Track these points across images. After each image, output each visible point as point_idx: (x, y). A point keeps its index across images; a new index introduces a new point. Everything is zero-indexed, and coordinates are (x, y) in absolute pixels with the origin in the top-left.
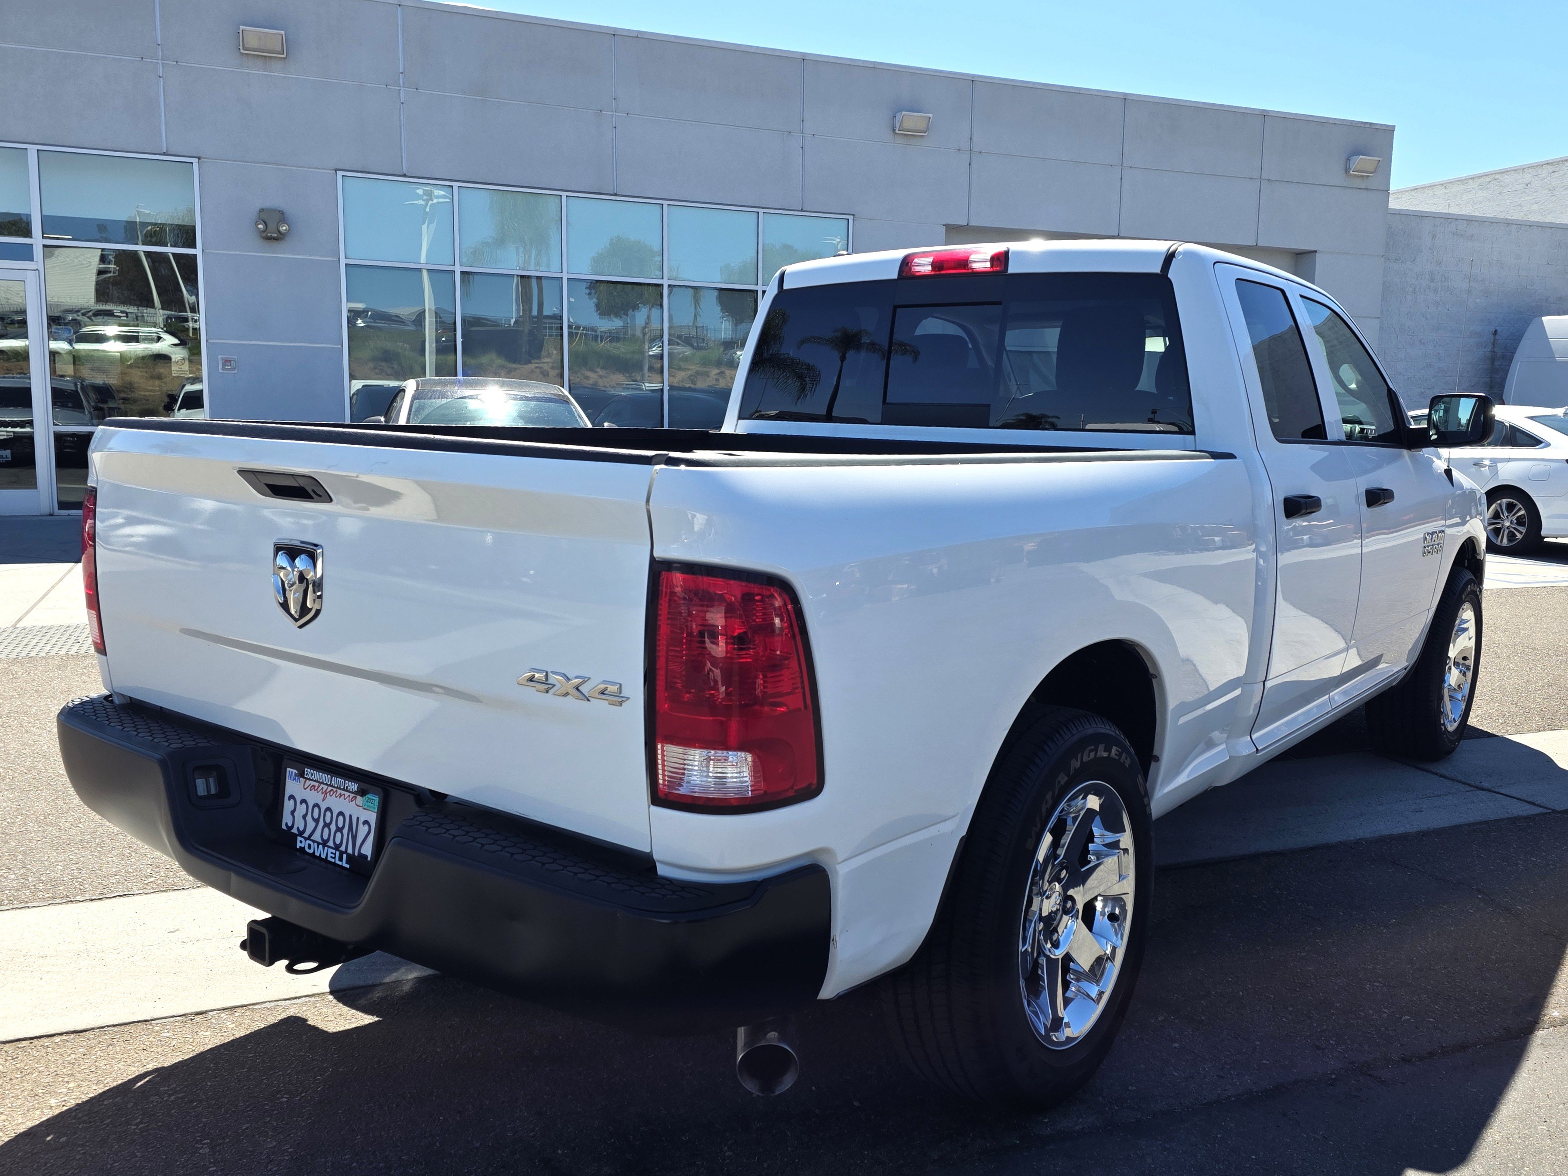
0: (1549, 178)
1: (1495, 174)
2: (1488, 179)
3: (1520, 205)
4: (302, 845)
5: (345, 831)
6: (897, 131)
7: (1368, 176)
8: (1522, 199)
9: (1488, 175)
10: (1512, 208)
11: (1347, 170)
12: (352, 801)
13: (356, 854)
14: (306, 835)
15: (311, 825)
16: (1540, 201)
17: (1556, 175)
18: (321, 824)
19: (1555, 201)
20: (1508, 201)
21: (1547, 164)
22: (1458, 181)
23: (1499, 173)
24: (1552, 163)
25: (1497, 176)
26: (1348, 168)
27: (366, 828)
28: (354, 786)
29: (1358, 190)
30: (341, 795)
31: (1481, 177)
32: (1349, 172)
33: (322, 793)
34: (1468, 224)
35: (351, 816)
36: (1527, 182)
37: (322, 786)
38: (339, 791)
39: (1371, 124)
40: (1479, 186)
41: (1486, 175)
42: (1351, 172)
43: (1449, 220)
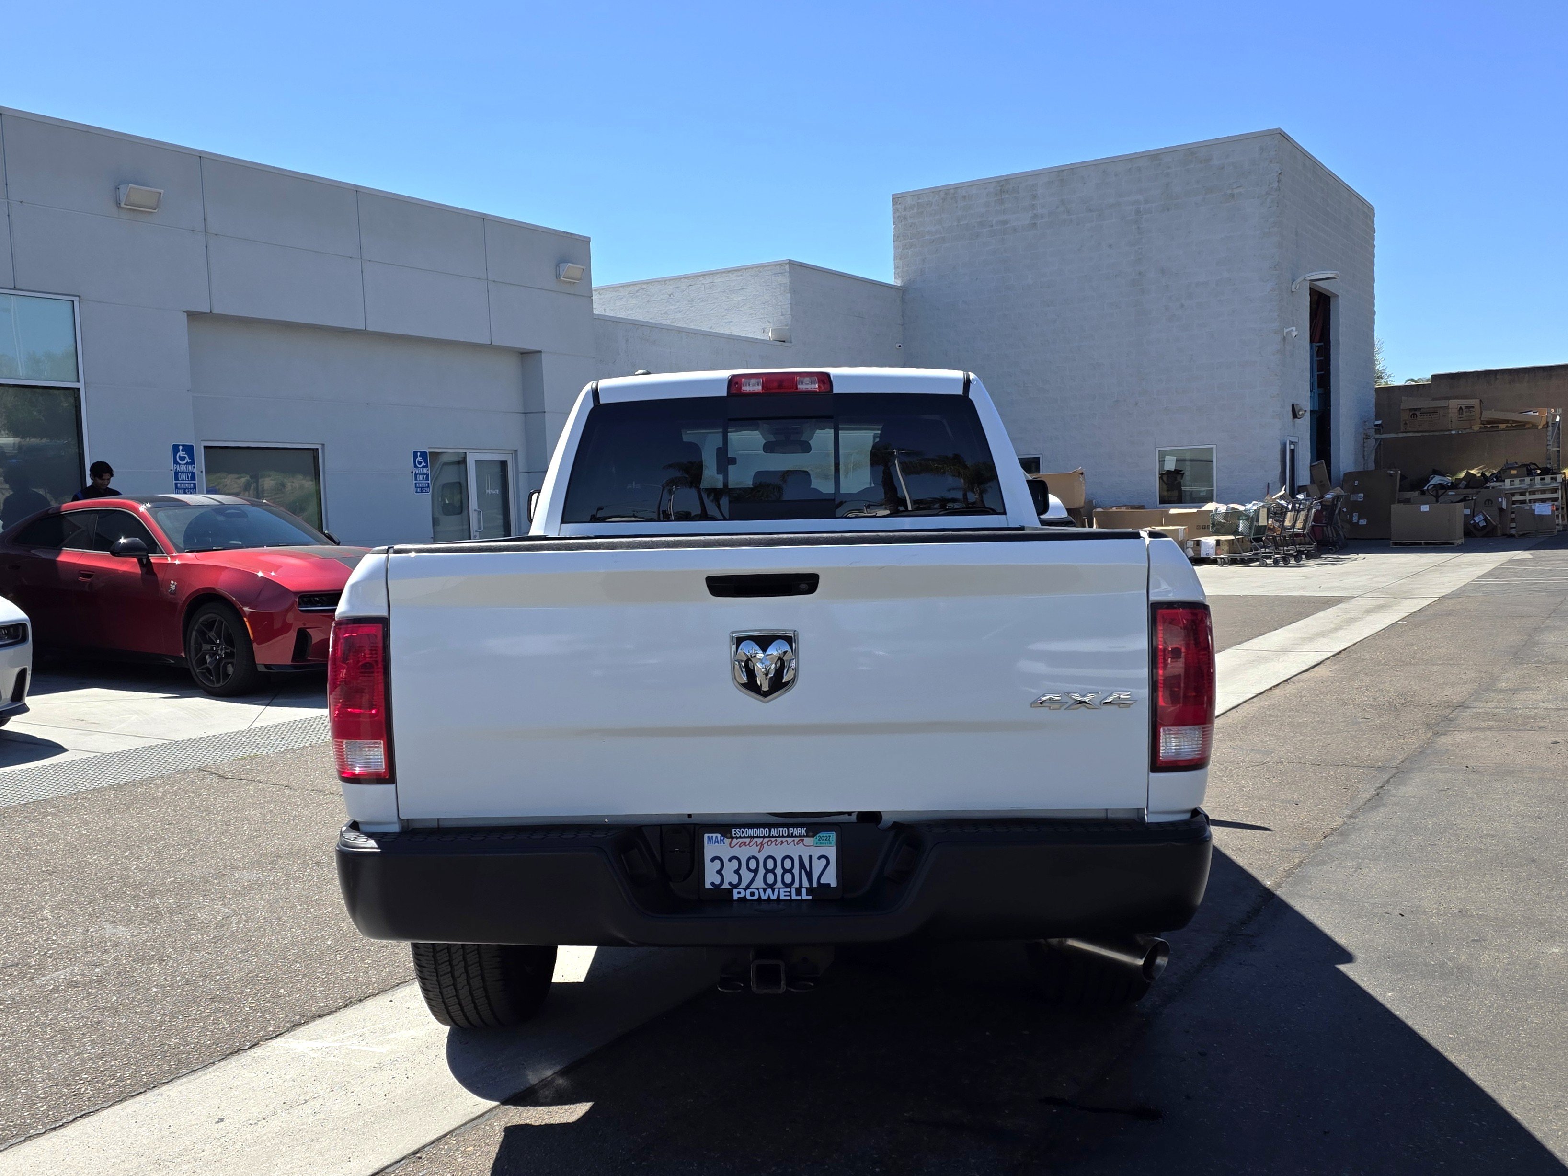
0: (687, 290)
1: (641, 283)
2: (637, 288)
3: (666, 313)
4: (742, 895)
5: (796, 871)
6: (122, 205)
7: (575, 283)
8: (667, 308)
9: (636, 284)
10: (660, 315)
11: (558, 276)
12: (797, 844)
13: (815, 885)
14: (743, 885)
15: (747, 876)
16: (682, 310)
17: (693, 288)
18: (762, 871)
19: (694, 312)
20: (655, 309)
21: (685, 278)
22: (610, 288)
23: (645, 283)
24: (688, 277)
25: (644, 286)
26: (558, 273)
27: (823, 862)
28: (803, 831)
29: (569, 295)
30: (782, 842)
31: (630, 285)
32: (560, 278)
33: (757, 846)
34: (651, 331)
35: (800, 857)
36: (670, 293)
37: (755, 840)
38: (779, 840)
39: (572, 234)
40: (629, 293)
41: (634, 284)
42: (562, 278)
43: (637, 327)
